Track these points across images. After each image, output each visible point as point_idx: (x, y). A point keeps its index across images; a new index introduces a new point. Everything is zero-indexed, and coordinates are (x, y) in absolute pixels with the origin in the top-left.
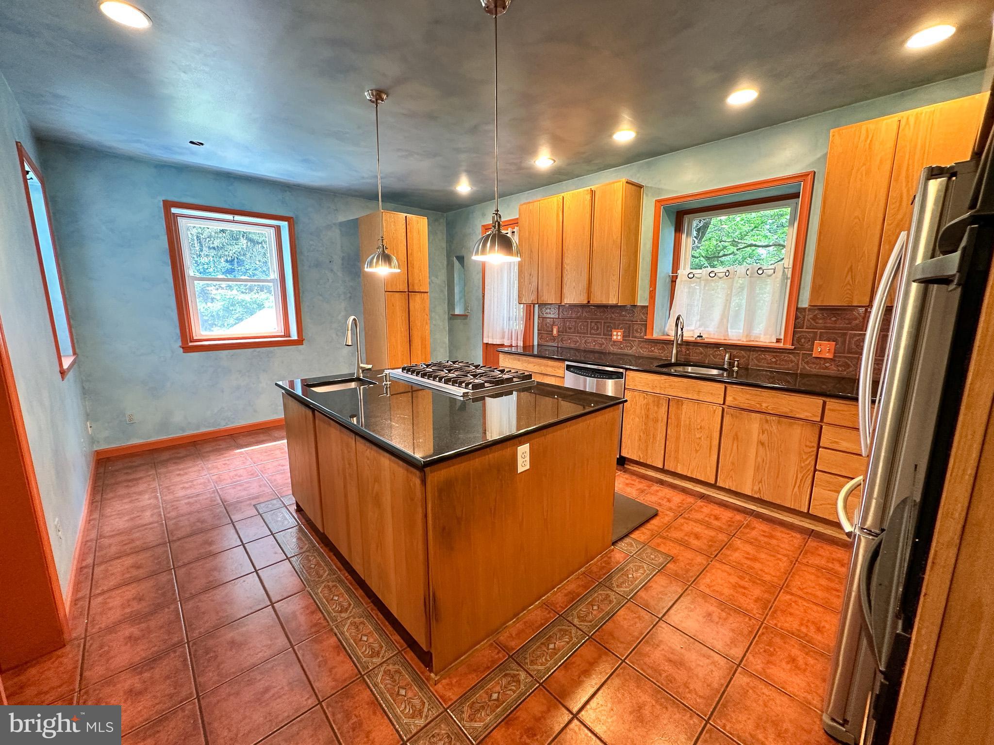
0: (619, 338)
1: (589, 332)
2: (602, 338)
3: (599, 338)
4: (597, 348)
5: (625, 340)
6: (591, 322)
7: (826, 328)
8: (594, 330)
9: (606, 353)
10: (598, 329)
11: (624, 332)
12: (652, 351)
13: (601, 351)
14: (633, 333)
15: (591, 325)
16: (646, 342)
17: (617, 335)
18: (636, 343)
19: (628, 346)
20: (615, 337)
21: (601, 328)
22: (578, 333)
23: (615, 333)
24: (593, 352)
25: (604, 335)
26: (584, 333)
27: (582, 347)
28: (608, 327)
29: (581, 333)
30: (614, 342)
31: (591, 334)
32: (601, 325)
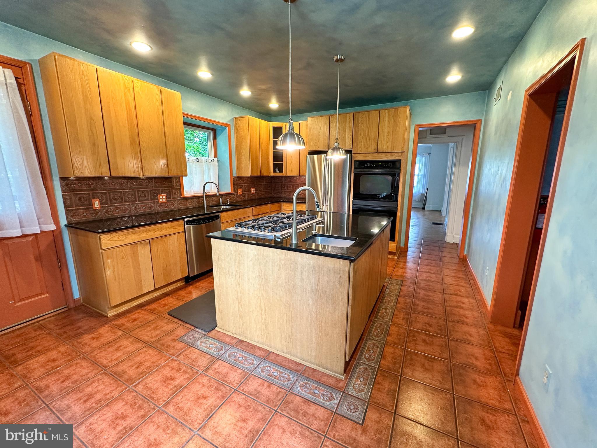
0: (164, 200)
1: (137, 200)
2: (150, 202)
3: (147, 203)
4: (147, 211)
5: (169, 201)
6: (138, 191)
7: (240, 184)
8: (142, 197)
9: (155, 213)
10: (145, 196)
11: (167, 196)
12: (186, 205)
13: (151, 212)
14: (173, 195)
15: (138, 193)
16: (181, 200)
17: (163, 198)
18: (176, 202)
19: (171, 205)
20: (161, 200)
21: (148, 195)
22: (125, 202)
23: (161, 197)
24: (144, 215)
25: (151, 200)
26: (133, 201)
27: (133, 212)
28: (154, 193)
29: (129, 201)
30: (161, 203)
31: (139, 201)
32: (148, 192)
